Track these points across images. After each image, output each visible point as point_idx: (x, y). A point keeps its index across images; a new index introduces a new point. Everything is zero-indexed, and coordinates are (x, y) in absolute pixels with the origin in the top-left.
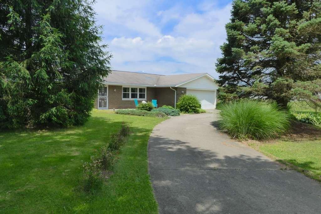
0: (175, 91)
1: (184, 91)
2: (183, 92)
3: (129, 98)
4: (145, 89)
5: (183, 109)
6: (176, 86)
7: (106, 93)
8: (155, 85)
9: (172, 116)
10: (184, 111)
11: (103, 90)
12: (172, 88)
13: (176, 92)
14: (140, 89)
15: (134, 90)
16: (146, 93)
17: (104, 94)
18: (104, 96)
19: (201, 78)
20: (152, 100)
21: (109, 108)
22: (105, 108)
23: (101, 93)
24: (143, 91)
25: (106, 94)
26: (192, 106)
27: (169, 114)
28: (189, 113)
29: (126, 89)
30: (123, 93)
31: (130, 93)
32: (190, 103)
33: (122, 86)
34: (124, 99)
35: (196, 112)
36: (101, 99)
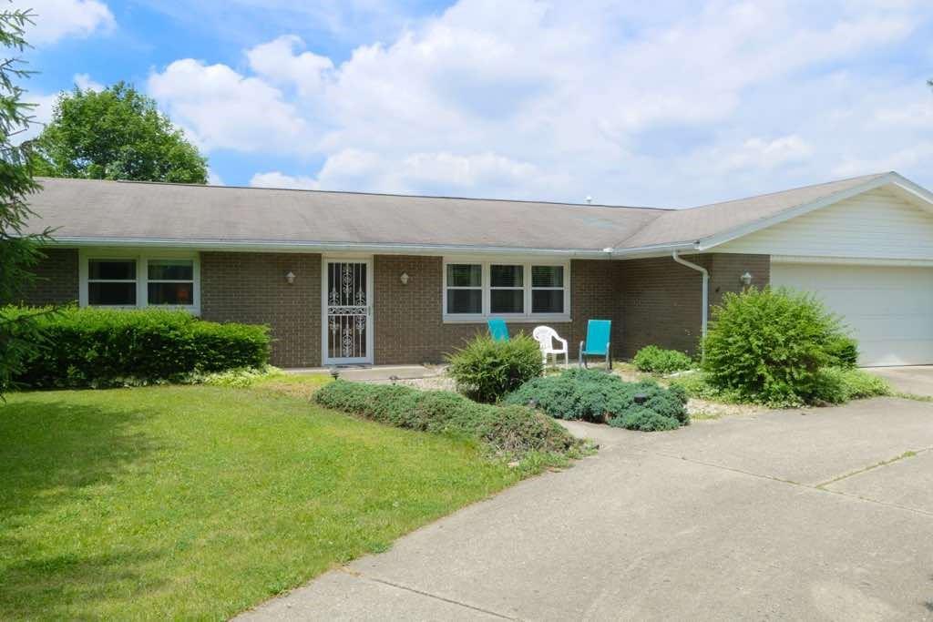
0: (700, 274)
1: (751, 273)
2: (748, 275)
3: (479, 310)
4: (561, 269)
5: (731, 376)
6: (701, 249)
7: (364, 290)
8: (607, 250)
9: (630, 428)
10: (735, 386)
11: (347, 280)
12: (681, 257)
13: (705, 278)
14: (536, 269)
15: (505, 274)
16: (567, 288)
17: (351, 295)
18: (351, 304)
19: (849, 199)
20: (590, 321)
21: (378, 361)
22: (360, 360)
23: (338, 290)
24: (555, 280)
25: (364, 299)
26: (785, 363)
27: (613, 415)
28: (765, 399)
29: (463, 273)
30: (445, 288)
31: (486, 289)
32: (775, 344)
33: (440, 259)
34: (450, 318)
35: (816, 394)
36: (337, 321)
